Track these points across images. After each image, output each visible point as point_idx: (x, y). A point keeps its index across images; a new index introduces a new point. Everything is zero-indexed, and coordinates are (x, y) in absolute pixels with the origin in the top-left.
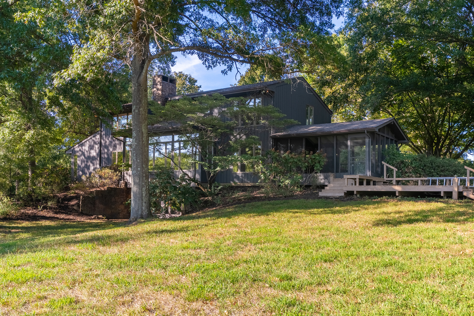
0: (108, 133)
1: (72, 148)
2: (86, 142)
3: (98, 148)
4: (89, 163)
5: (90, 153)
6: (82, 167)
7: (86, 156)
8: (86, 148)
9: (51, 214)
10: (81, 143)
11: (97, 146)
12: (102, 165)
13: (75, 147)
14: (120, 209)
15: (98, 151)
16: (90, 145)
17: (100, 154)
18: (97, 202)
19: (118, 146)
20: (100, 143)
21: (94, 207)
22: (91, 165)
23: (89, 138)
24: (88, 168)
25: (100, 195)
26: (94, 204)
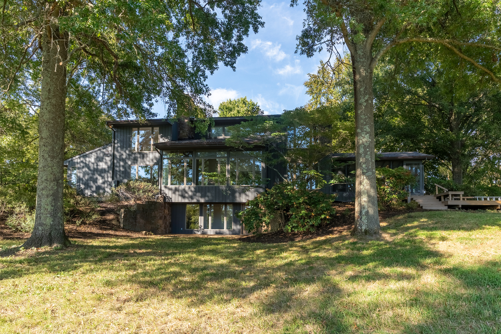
0: (125, 146)
1: (70, 159)
2: (91, 153)
3: (110, 161)
4: (96, 176)
5: (97, 165)
6: (84, 179)
7: (92, 168)
8: (92, 159)
9: (95, 230)
10: (84, 154)
11: (108, 159)
12: (115, 178)
13: (74, 158)
15: (109, 163)
16: (97, 157)
17: (113, 167)
19: (139, 159)
20: (114, 156)
21: (135, 222)
22: (99, 178)
23: (97, 149)
24: (95, 181)
25: (141, 209)
26: (135, 218)
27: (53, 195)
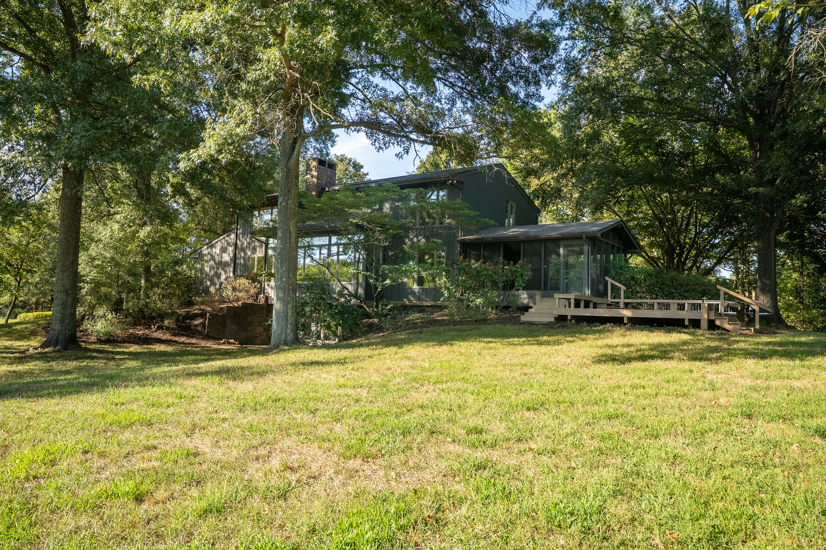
0: (246, 232)
1: (199, 251)
2: (217, 242)
3: (233, 251)
4: (220, 271)
5: (222, 257)
6: (210, 275)
7: (217, 261)
8: (217, 250)
9: (167, 336)
10: (211, 244)
11: (231, 249)
12: (236, 273)
13: (203, 249)
14: (257, 332)
15: (232, 254)
16: (222, 247)
17: (235, 258)
18: (228, 322)
19: (258, 249)
20: (236, 245)
21: (224, 328)
22: (223, 272)
23: (221, 238)
24: (219, 276)
25: (232, 313)
26: (224, 324)
27: (62, 304)
